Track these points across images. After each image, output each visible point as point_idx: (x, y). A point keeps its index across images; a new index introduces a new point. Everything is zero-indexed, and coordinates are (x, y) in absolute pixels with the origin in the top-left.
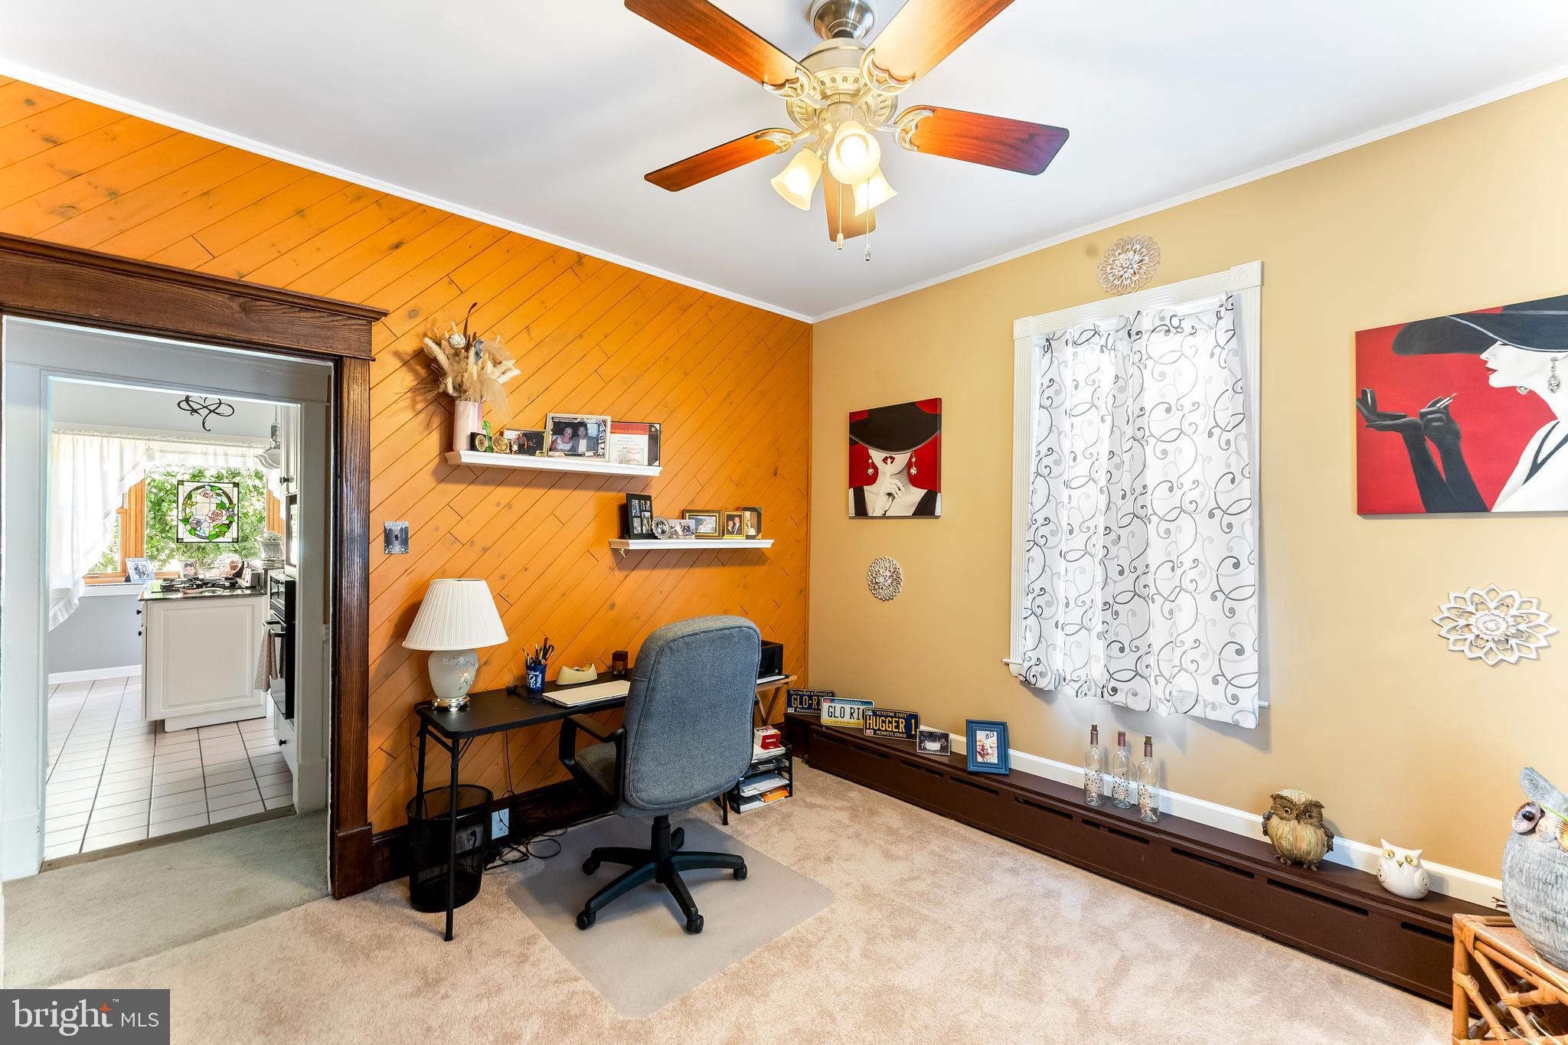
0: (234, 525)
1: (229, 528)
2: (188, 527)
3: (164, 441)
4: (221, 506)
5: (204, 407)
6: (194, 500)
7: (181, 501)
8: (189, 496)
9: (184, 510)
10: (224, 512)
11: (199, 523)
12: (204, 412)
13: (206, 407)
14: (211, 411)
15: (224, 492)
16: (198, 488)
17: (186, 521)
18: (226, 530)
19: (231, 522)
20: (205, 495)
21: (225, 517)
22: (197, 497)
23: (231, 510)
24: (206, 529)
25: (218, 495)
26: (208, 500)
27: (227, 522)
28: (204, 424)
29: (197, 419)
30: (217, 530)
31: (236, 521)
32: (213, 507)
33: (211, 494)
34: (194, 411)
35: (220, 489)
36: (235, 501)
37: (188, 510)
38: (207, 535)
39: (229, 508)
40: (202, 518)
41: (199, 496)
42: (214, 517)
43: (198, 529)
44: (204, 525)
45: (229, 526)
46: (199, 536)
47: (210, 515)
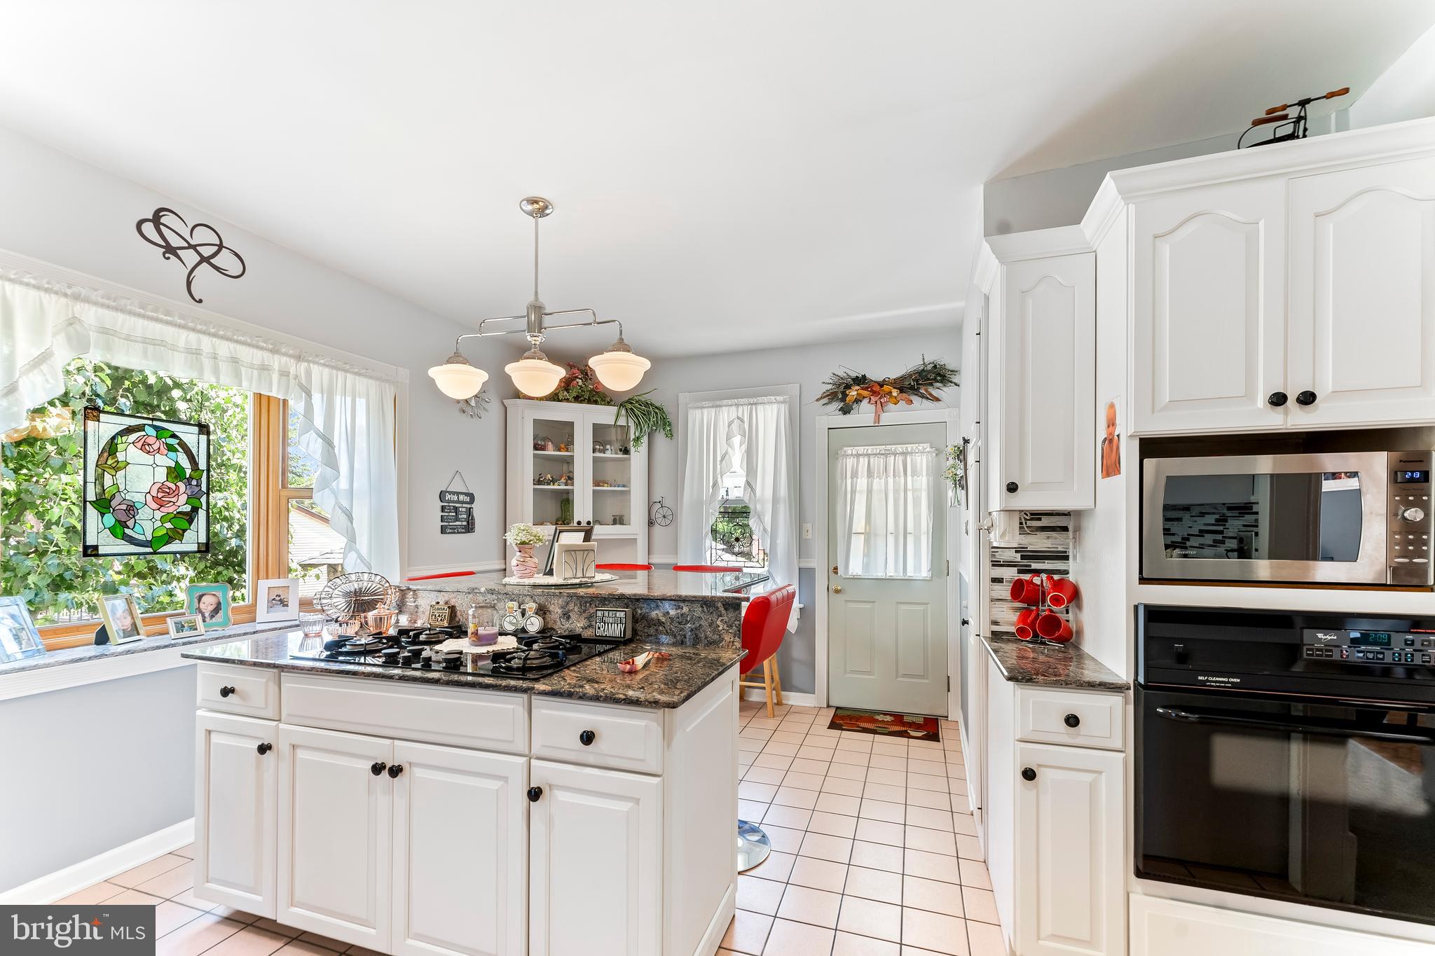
0: (202, 514)
1: (190, 522)
2: (109, 520)
3: (108, 307)
4: (175, 473)
5: (190, 246)
6: (120, 456)
7: (93, 456)
8: (111, 448)
9: (99, 479)
10: (182, 486)
11: (131, 509)
12: (190, 257)
13: (194, 247)
14: (204, 259)
15: (183, 445)
16: (129, 430)
17: (103, 504)
18: (186, 525)
19: (195, 510)
20: (145, 447)
21: (183, 498)
22: (129, 452)
23: (194, 482)
24: (148, 524)
25: (171, 448)
26: (148, 459)
27: (188, 508)
28: (189, 284)
29: (175, 270)
30: (169, 525)
31: (204, 507)
32: (161, 475)
33: (156, 447)
34: (170, 250)
35: (174, 436)
36: (202, 465)
37: (108, 480)
38: (149, 538)
39: (191, 478)
40: (138, 498)
41: (131, 448)
42: (162, 497)
43: (130, 523)
44: (144, 514)
45: (190, 517)
46: (132, 541)
47: (154, 493)
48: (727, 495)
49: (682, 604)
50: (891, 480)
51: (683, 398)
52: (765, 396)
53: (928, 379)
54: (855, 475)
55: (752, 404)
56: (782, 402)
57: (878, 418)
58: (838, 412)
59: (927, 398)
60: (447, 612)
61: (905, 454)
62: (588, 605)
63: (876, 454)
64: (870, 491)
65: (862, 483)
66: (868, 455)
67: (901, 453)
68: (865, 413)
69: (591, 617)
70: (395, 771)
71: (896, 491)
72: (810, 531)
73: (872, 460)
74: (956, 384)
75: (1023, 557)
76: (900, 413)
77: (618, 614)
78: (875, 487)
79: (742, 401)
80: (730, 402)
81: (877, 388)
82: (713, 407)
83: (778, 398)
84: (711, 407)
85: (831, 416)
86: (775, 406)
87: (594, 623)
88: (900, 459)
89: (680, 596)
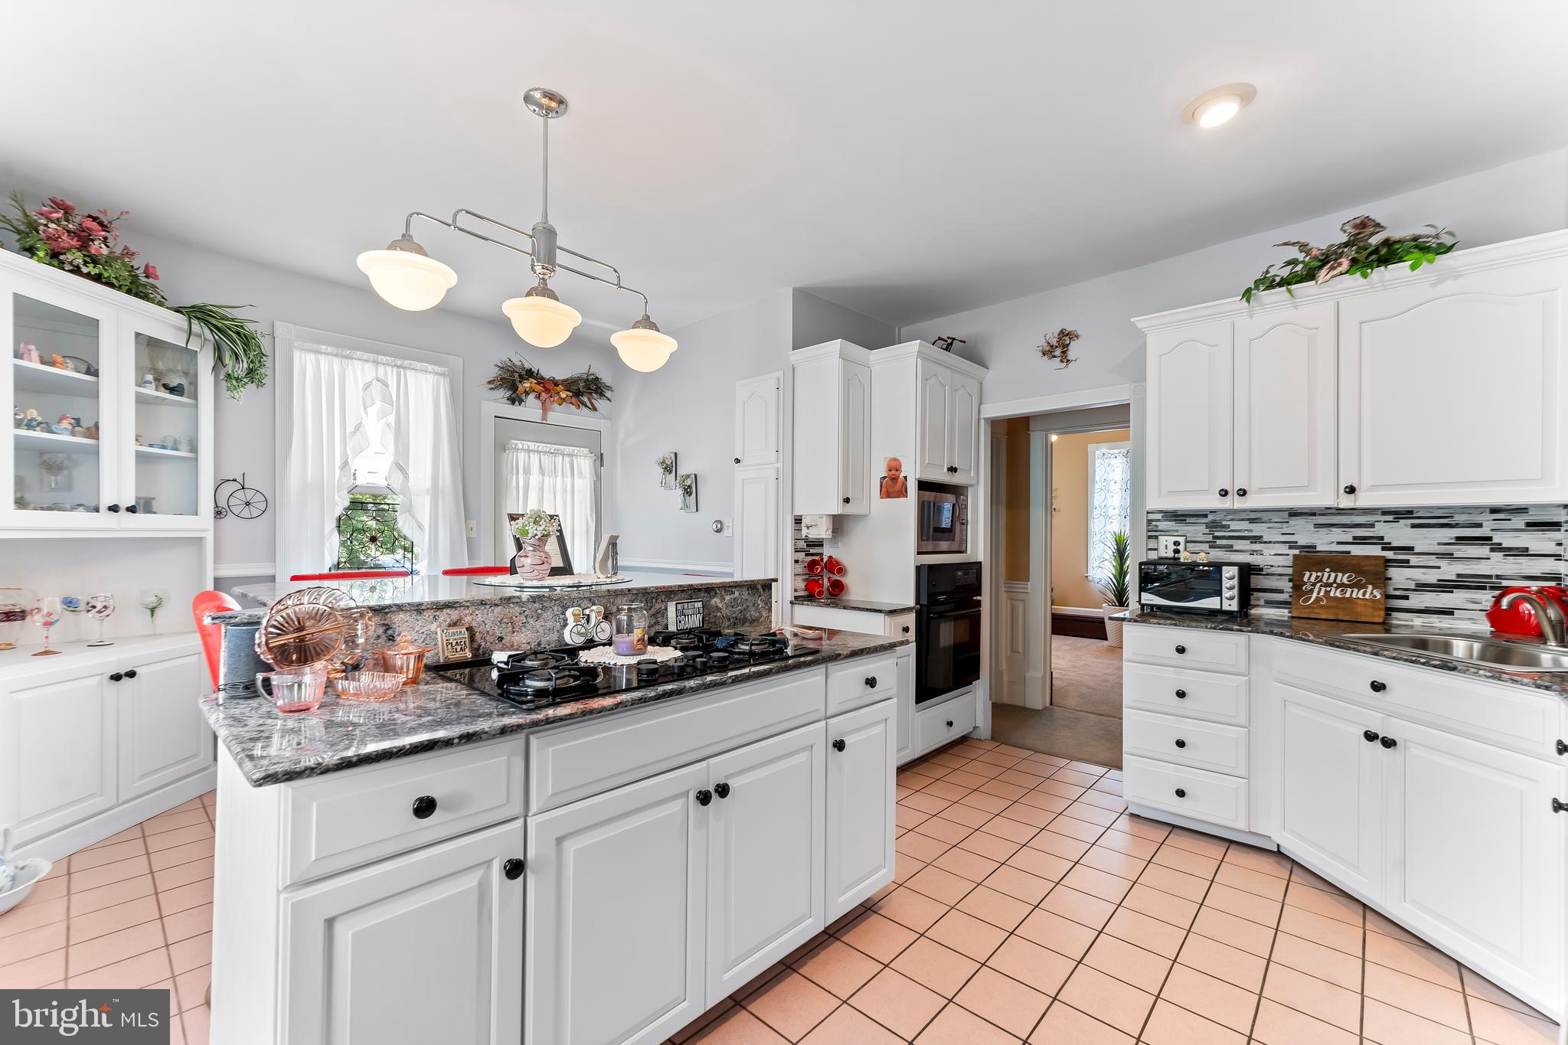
48: (355, 479)
49: (734, 590)
50: (559, 479)
51: (281, 330)
52: (420, 361)
53: (590, 389)
54: (527, 471)
55: (399, 367)
56: (441, 375)
57: (544, 417)
58: (505, 401)
59: (587, 406)
60: (466, 636)
61: (571, 455)
62: (654, 600)
63: (546, 452)
64: (542, 490)
65: (535, 478)
66: (539, 452)
67: (568, 455)
68: (531, 408)
69: (658, 613)
70: (723, 790)
71: (565, 491)
72: (475, 529)
73: (542, 457)
74: (609, 399)
75: (807, 546)
76: (564, 415)
77: (696, 604)
78: (546, 486)
79: (381, 358)
80: (366, 356)
81: (550, 386)
82: (337, 355)
83: (436, 368)
84: (334, 355)
85: (497, 403)
86: (430, 377)
87: (660, 619)
88: (567, 459)
89: (736, 582)
